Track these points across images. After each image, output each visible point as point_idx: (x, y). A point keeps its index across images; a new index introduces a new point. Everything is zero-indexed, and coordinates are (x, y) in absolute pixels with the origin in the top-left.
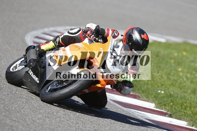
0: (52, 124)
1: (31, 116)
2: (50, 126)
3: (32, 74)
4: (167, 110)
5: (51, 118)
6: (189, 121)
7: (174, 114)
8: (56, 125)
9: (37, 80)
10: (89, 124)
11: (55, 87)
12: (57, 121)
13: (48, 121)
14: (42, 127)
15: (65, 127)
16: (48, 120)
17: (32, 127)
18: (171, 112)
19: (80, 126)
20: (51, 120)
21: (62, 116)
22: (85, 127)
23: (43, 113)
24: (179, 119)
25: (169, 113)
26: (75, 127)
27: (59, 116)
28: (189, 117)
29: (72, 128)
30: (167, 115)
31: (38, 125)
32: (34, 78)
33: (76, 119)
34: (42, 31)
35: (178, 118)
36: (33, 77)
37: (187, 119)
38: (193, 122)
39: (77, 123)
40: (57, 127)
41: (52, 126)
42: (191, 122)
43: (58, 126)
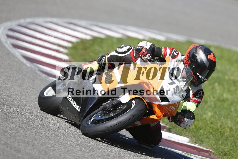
0: (26, 135)
1: (2, 126)
2: (24, 139)
3: (72, 100)
4: (166, 123)
5: (25, 128)
6: (191, 137)
7: (174, 127)
8: (31, 138)
9: (78, 108)
10: (71, 137)
11: (100, 118)
12: (33, 133)
13: (22, 133)
14: (14, 139)
15: (43, 140)
16: (23, 131)
17: (2, 139)
18: (170, 126)
19: (61, 139)
20: (26, 131)
21: (39, 126)
22: (66, 141)
23: (16, 122)
24: (179, 135)
25: (167, 126)
26: (54, 140)
27: (35, 126)
28: (192, 133)
29: (51, 142)
30: (165, 129)
31: (9, 136)
32: (74, 106)
33: (56, 131)
34: (17, 22)
35: (178, 133)
36: (73, 104)
37: (189, 134)
38: (196, 139)
39: (57, 136)
40: (32, 140)
41: (26, 138)
42: (194, 139)
43: (34, 139)
